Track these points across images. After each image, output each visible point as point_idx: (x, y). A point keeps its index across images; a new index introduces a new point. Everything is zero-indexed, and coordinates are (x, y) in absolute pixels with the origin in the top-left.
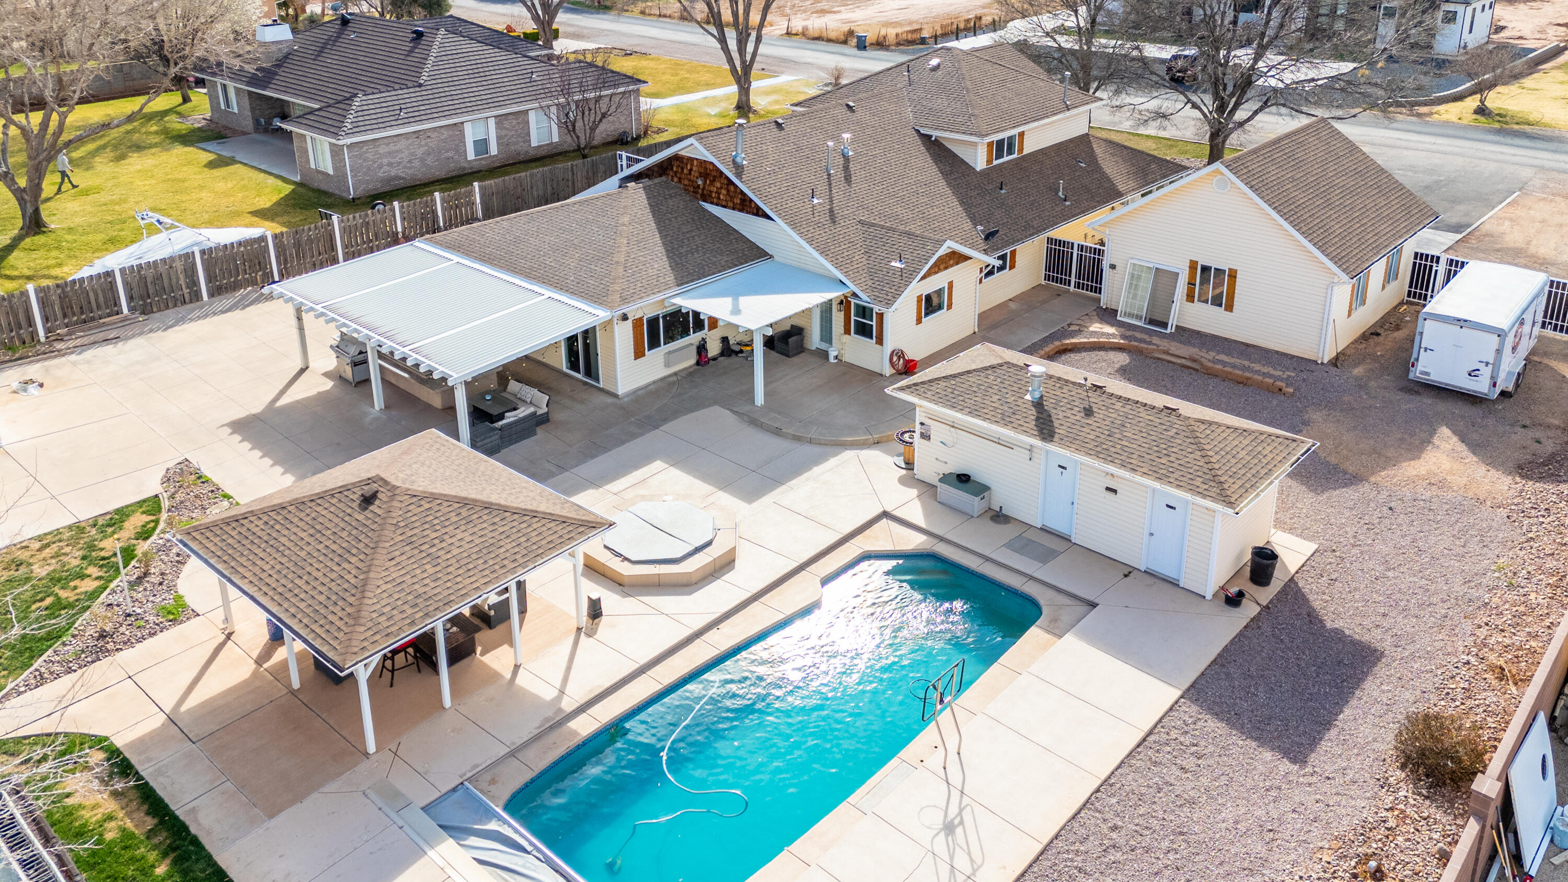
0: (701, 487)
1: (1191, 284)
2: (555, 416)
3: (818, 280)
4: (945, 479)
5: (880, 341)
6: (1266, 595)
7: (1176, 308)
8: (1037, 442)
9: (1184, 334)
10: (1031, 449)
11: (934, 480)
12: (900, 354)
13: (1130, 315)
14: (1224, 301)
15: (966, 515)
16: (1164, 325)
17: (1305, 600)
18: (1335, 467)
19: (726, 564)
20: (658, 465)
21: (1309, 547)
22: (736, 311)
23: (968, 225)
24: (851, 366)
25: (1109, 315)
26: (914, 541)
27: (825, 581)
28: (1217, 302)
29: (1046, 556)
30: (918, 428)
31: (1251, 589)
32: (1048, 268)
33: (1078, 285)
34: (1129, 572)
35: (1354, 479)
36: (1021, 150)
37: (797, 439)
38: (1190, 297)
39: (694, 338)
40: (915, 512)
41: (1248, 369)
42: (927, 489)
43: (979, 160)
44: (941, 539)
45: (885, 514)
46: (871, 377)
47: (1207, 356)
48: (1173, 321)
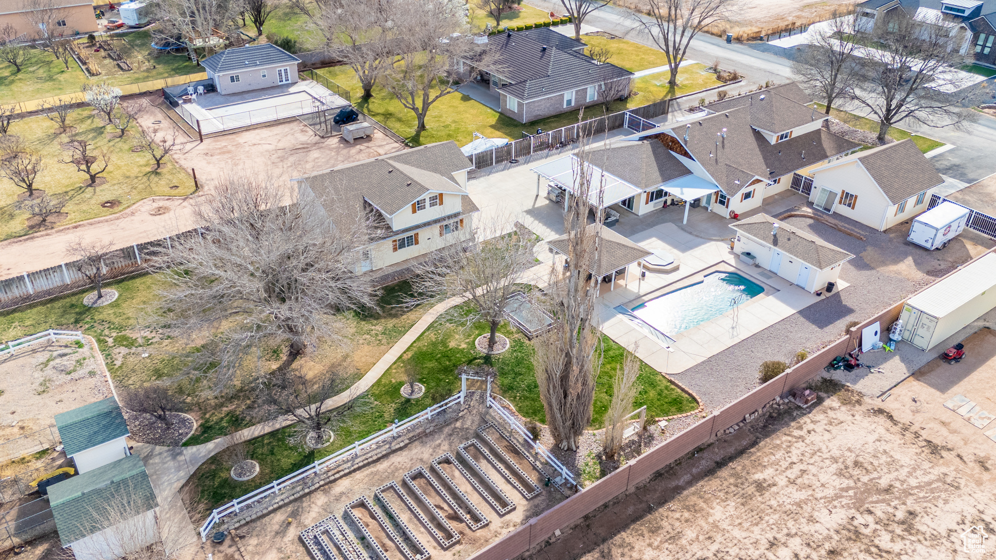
0: (668, 247)
1: (842, 198)
2: (620, 220)
3: (709, 184)
4: (743, 253)
5: (727, 207)
6: (829, 295)
7: (834, 206)
8: (772, 246)
9: (836, 215)
10: (770, 248)
11: (740, 254)
12: (734, 212)
13: (818, 205)
14: (852, 205)
15: (748, 265)
16: (829, 211)
17: (840, 297)
18: (868, 265)
19: (676, 269)
20: (654, 239)
21: (847, 285)
22: (682, 193)
23: (764, 167)
24: (715, 214)
25: (810, 204)
26: (731, 269)
27: (705, 276)
28: (849, 205)
29: (769, 277)
30: (737, 238)
31: (824, 292)
32: (792, 184)
33: (802, 192)
34: (792, 284)
35: (873, 268)
36: (791, 136)
37: (697, 236)
38: (840, 203)
39: (663, 199)
40: (733, 262)
41: (853, 230)
42: (737, 256)
43: (773, 140)
44: (739, 270)
45: (723, 261)
46: (722, 218)
47: (840, 224)
48: (832, 210)
